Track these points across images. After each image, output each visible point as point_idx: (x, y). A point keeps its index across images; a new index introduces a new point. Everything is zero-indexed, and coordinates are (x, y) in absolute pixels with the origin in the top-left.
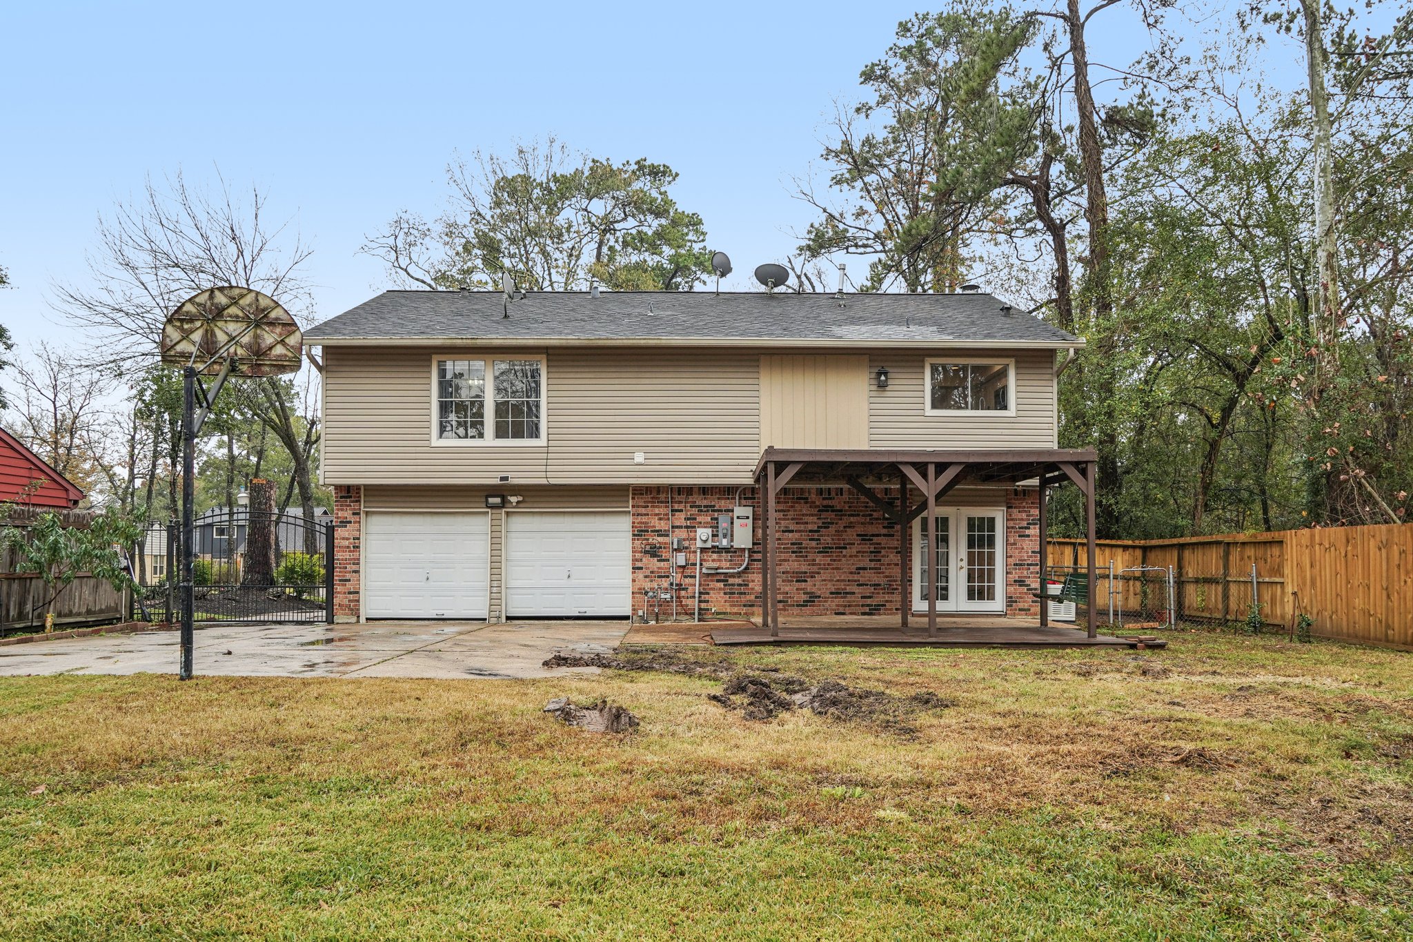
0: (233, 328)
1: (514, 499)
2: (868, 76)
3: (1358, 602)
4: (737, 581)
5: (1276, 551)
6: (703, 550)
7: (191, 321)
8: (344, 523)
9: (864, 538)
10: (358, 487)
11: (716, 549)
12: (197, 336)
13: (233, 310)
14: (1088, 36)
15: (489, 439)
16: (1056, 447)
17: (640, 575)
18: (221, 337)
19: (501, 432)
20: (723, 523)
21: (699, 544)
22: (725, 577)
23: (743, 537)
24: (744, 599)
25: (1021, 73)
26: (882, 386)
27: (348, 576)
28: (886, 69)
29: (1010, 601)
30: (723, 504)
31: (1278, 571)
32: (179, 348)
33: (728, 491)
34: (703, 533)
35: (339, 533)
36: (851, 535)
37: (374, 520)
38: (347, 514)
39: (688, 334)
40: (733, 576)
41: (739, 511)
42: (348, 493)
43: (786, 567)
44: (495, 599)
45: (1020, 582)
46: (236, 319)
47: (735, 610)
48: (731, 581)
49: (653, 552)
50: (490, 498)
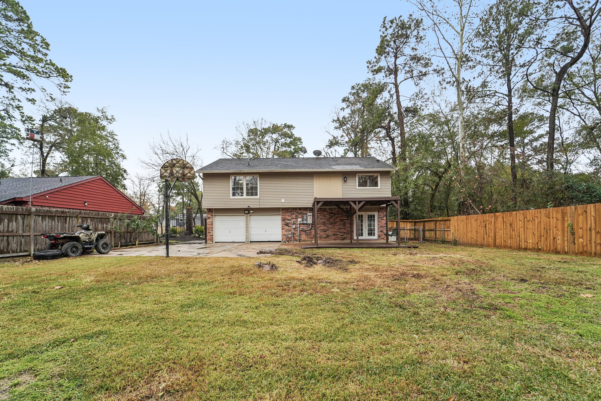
0: (177, 169)
1: (251, 212)
2: (344, 100)
3: (469, 235)
4: (308, 232)
5: (448, 222)
6: (300, 224)
7: (167, 167)
8: (209, 218)
9: (341, 220)
10: (212, 209)
11: (303, 224)
12: (169, 171)
13: (177, 165)
14: (400, 88)
15: (245, 196)
16: (390, 196)
17: (284, 231)
18: (175, 172)
19: (248, 194)
20: (305, 217)
21: (299, 223)
22: (305, 231)
23: (310, 221)
24: (310, 236)
25: (384, 99)
26: (345, 181)
27: (210, 231)
28: (348, 98)
29: (379, 236)
30: (305, 212)
31: (449, 227)
32: (164, 174)
33: (306, 209)
34: (300, 220)
35: (208, 220)
36: (338, 220)
37: (217, 217)
38: (210, 216)
39: (295, 169)
40: (307, 230)
41: (309, 214)
42: (210, 210)
43: (321, 228)
44: (247, 237)
45: (382, 231)
46: (178, 167)
47: (308, 239)
48: (307, 232)
49: (287, 225)
50: (247, 211)
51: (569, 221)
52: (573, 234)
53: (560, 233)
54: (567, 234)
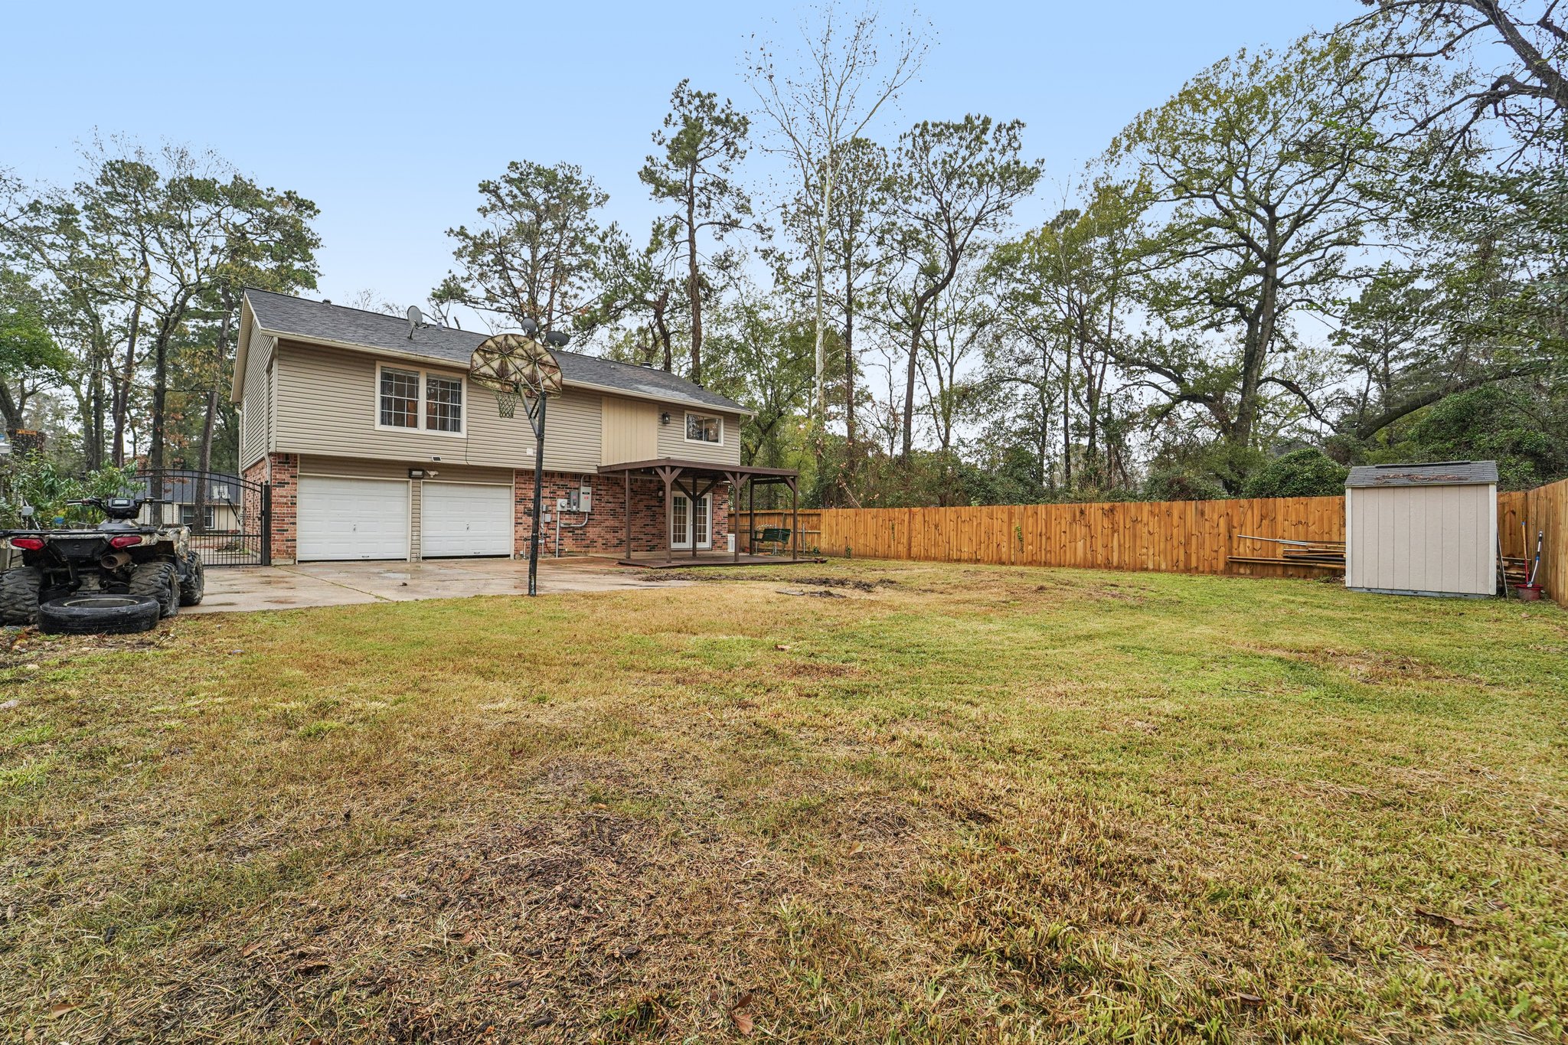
0: (519, 362)
1: (432, 473)
2: (484, 188)
3: (861, 541)
4: (580, 532)
5: (815, 518)
6: (561, 512)
7: (492, 353)
8: (282, 484)
9: (648, 507)
10: (295, 456)
11: (569, 512)
12: (496, 364)
13: (520, 351)
15: (422, 428)
16: (738, 464)
17: (520, 528)
18: (511, 368)
19: (431, 425)
20: (574, 497)
21: (559, 508)
22: (572, 530)
23: (585, 505)
24: (585, 543)
26: (665, 423)
27: (286, 527)
28: (498, 188)
29: (714, 542)
30: (572, 484)
31: (817, 527)
32: (482, 370)
33: (576, 476)
34: (562, 503)
35: (276, 492)
36: (641, 506)
37: (305, 482)
38: (286, 477)
40: (578, 529)
41: (583, 489)
42: (285, 460)
43: (607, 524)
44: (416, 544)
45: (718, 533)
46: (522, 357)
47: (579, 549)
48: (577, 532)
49: (529, 513)
50: (414, 471)
51: (1016, 523)
52: (1021, 540)
53: (1005, 539)
54: (1015, 541)
